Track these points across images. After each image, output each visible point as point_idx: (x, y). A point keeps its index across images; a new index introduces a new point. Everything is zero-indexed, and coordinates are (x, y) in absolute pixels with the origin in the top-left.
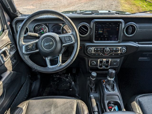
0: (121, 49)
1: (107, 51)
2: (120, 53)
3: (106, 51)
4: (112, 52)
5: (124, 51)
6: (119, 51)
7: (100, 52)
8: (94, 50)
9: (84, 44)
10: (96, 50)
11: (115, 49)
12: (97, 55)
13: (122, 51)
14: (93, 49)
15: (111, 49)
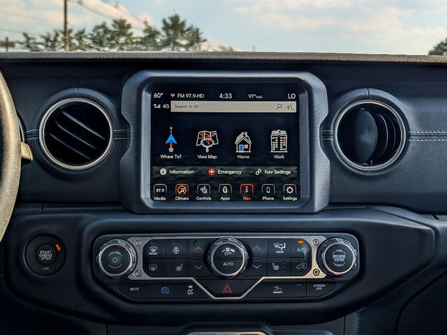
0: (320, 249)
1: (229, 258)
2: (322, 275)
3: (220, 258)
4: (268, 270)
5: (342, 258)
6: (315, 265)
7: (185, 272)
8: (147, 261)
9: (79, 219)
10: (153, 251)
11: (281, 249)
12: (165, 290)
13: (330, 261)
14: (134, 247)
15: (256, 249)
